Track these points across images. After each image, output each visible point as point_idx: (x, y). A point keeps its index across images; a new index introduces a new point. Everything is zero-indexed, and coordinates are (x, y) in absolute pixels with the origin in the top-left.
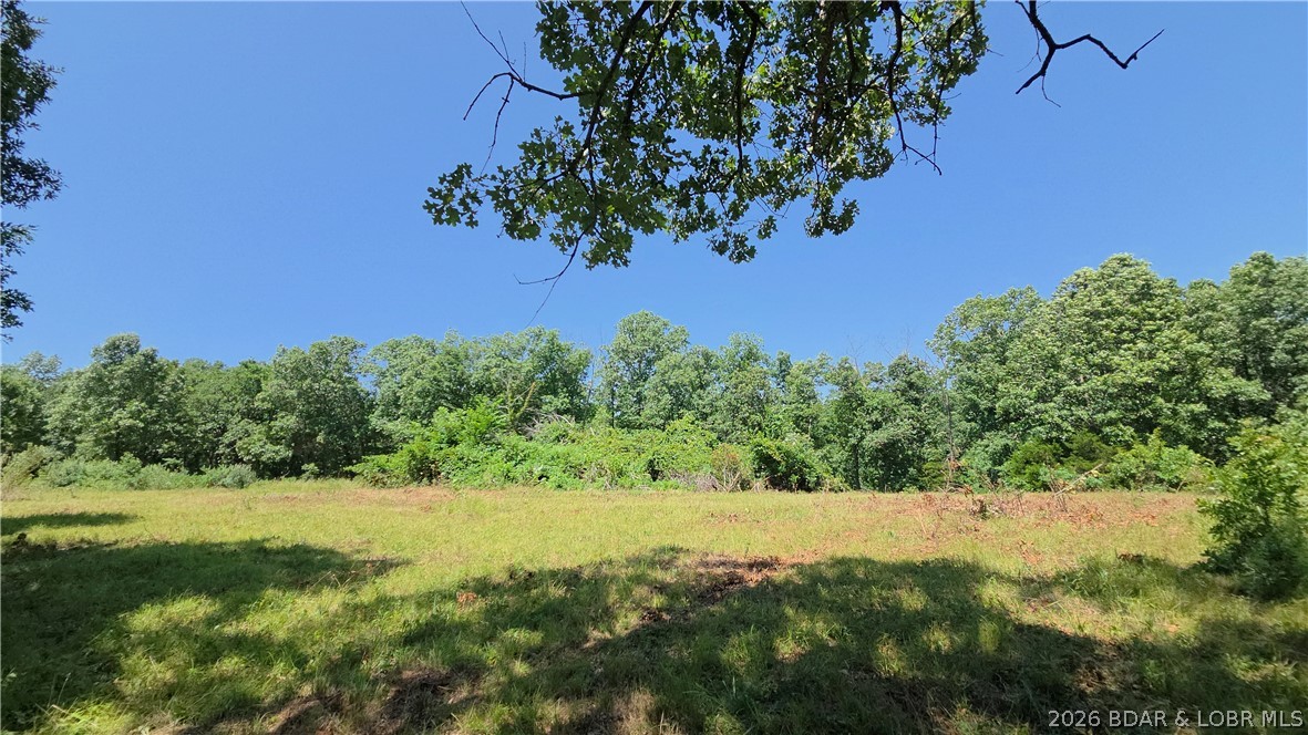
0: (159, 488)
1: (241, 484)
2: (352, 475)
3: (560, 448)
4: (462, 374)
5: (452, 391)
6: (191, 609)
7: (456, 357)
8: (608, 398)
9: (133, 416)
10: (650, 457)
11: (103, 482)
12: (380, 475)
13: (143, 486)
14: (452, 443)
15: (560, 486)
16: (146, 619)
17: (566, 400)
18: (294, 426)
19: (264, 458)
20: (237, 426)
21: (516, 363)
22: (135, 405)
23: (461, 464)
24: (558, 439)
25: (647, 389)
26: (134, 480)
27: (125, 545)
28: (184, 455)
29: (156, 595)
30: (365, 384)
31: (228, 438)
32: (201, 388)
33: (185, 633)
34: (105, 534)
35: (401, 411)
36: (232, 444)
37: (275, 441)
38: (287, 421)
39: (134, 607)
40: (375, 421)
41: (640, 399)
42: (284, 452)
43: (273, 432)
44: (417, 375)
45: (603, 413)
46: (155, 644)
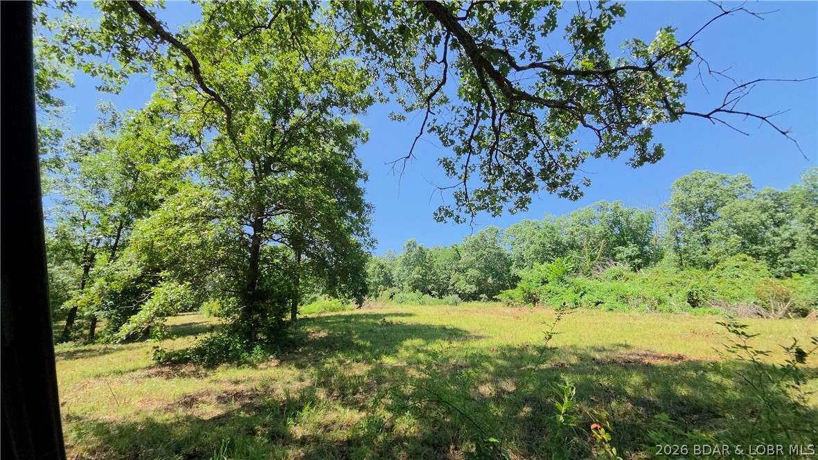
0: (429, 305)
1: (456, 303)
2: (496, 300)
3: (615, 284)
4: (558, 238)
5: (553, 250)
6: (418, 342)
7: (553, 229)
8: (673, 242)
9: (418, 273)
10: (689, 290)
11: (412, 302)
12: (510, 300)
13: (423, 303)
14: (545, 282)
15: (610, 310)
16: (408, 343)
17: (635, 248)
18: (475, 275)
19: (466, 292)
20: (455, 275)
21: (591, 228)
22: (417, 269)
23: (549, 295)
24: (615, 278)
25: (713, 232)
26: (421, 301)
27: (409, 324)
28: (438, 290)
29: (410, 337)
30: (506, 250)
31: (452, 281)
32: (439, 259)
33: (414, 347)
34: (405, 320)
35: (525, 264)
36: (453, 285)
37: (470, 283)
38: (473, 272)
39: (405, 340)
40: (514, 271)
41: (707, 241)
42: (474, 288)
43: (468, 278)
44: (532, 243)
45: (670, 255)
46: (407, 349)
